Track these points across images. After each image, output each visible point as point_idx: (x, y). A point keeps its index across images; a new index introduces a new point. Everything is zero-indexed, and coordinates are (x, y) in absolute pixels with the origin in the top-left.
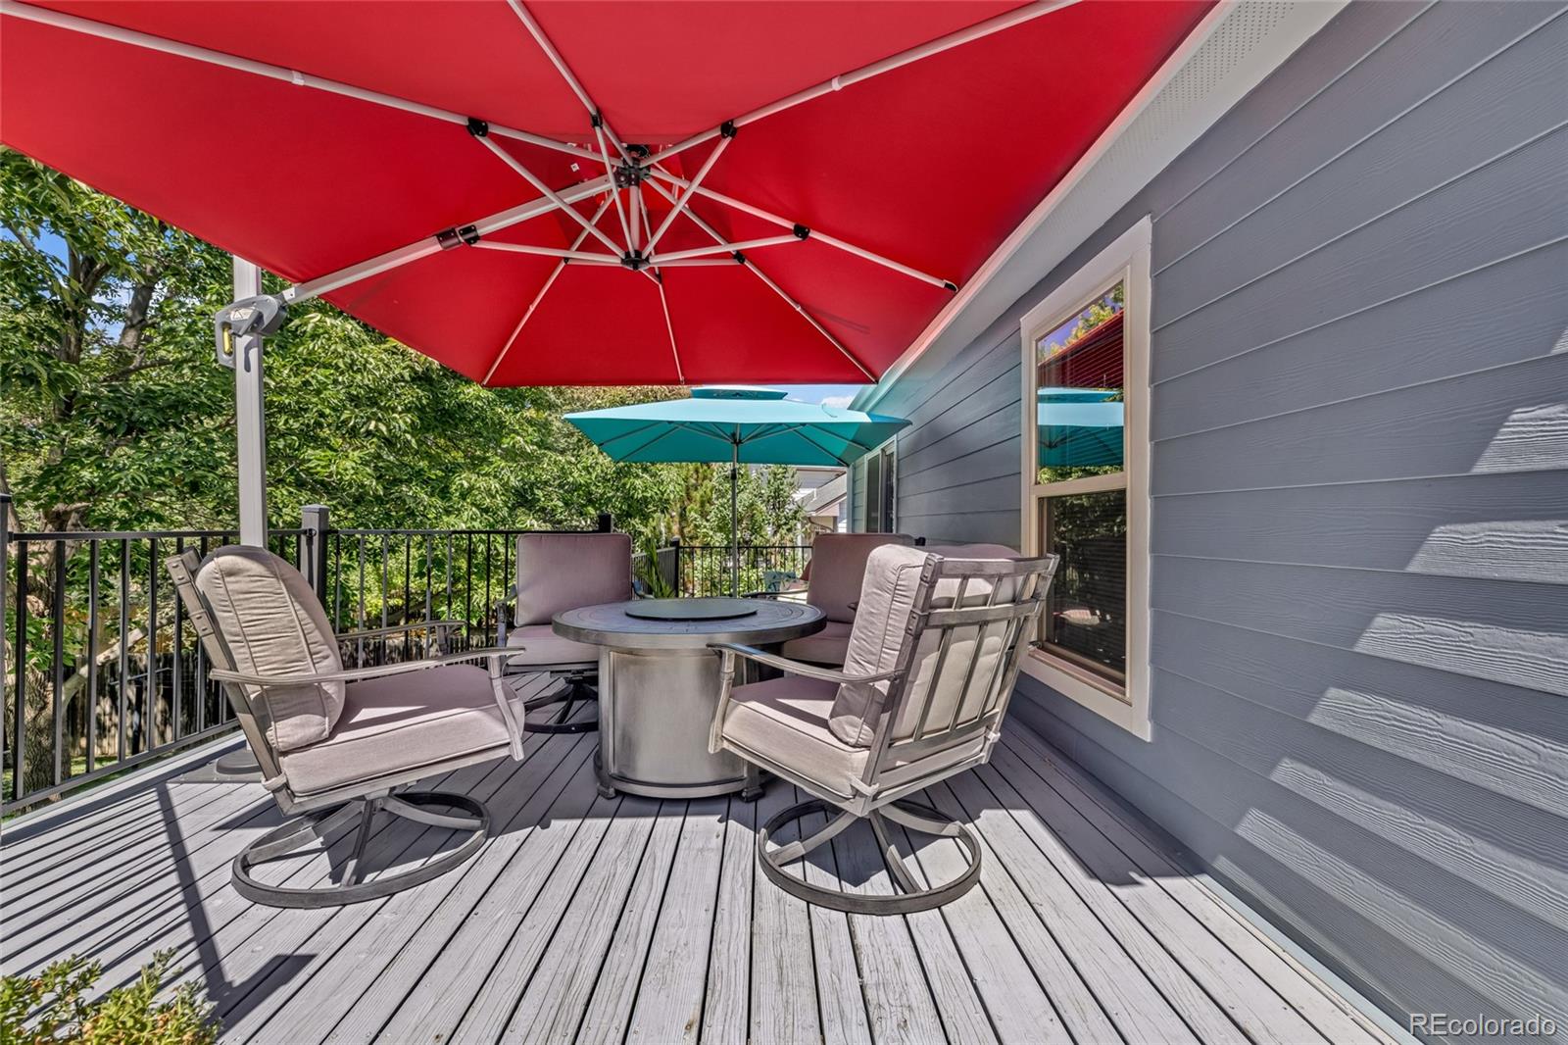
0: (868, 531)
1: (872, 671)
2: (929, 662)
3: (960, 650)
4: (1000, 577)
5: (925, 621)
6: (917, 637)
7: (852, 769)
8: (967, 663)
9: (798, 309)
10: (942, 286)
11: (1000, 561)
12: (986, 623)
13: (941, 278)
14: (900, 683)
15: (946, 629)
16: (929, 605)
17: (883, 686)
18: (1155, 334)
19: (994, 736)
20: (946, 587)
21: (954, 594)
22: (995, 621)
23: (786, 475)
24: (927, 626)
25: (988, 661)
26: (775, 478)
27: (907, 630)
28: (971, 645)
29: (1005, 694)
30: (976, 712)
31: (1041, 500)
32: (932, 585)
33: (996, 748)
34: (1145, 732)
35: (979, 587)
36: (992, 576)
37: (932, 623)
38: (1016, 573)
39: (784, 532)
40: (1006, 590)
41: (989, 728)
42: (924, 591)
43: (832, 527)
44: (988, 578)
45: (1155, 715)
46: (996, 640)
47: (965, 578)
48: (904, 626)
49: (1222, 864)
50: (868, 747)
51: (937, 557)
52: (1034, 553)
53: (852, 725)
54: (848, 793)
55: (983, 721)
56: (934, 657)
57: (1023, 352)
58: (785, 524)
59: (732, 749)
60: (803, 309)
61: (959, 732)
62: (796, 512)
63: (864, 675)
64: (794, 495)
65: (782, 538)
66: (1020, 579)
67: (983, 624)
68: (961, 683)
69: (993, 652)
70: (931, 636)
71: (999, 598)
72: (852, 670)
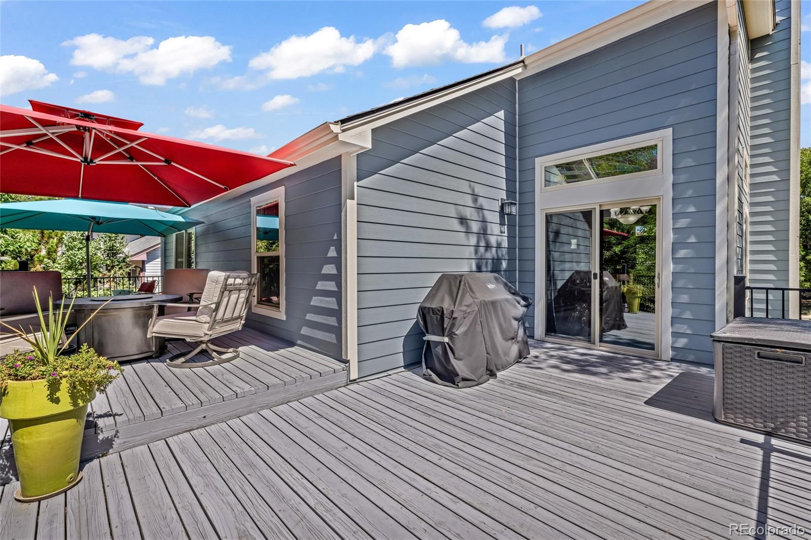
0: (176, 268)
1: (210, 303)
2: (225, 300)
3: (234, 297)
4: (244, 278)
5: (225, 289)
6: (223, 293)
7: (204, 328)
8: (236, 300)
9: (156, 178)
10: (223, 187)
11: (245, 274)
12: (241, 290)
13: (223, 185)
14: (218, 305)
15: (230, 291)
16: (226, 285)
17: (213, 306)
18: (286, 217)
19: (243, 322)
20: (231, 281)
21: (232, 283)
22: (242, 290)
23: (118, 238)
24: (225, 290)
25: (241, 300)
26: (109, 240)
27: (220, 291)
28: (237, 295)
29: (246, 310)
30: (238, 315)
31: (258, 257)
32: (227, 280)
33: (244, 325)
34: (284, 318)
35: (239, 281)
36: (242, 278)
37: (227, 289)
38: (249, 277)
39: (117, 269)
40: (246, 282)
41: (241, 320)
42: (225, 282)
43: (141, 267)
44: (241, 279)
45: (286, 313)
46: (243, 295)
47: (235, 278)
48: (219, 290)
49: (299, 342)
50: (209, 323)
51: (228, 274)
52: (256, 273)
53: (203, 317)
54: (203, 335)
55: (240, 317)
56: (227, 298)
57: (252, 208)
58: (118, 265)
59: (157, 335)
60: (158, 178)
61: (233, 319)
62: (124, 259)
63: (207, 304)
64: (123, 250)
65: (115, 273)
66: (250, 279)
67: (240, 290)
68: (234, 306)
69: (243, 298)
70: (226, 293)
71: (244, 284)
72: (202, 303)
